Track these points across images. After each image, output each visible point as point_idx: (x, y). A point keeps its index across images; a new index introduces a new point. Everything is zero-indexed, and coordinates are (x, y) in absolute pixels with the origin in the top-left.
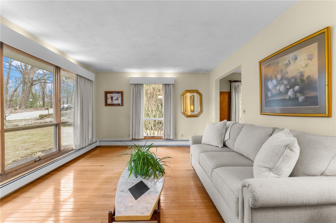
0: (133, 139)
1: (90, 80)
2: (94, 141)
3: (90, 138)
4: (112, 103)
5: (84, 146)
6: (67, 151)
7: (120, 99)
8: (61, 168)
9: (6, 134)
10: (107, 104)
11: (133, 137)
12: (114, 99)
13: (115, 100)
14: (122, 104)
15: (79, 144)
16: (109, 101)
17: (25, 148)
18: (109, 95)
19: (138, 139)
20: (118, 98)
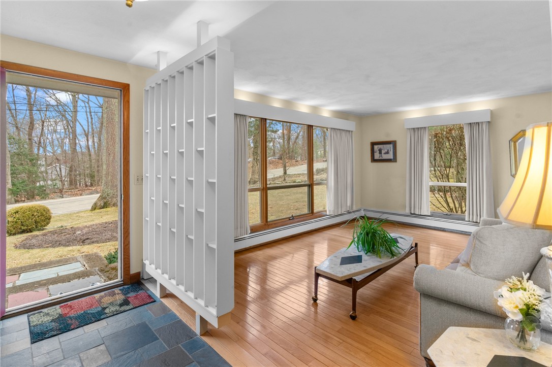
0: (411, 213)
1: (349, 131)
2: (355, 209)
3: (349, 203)
4: (381, 158)
5: (340, 213)
6: (320, 215)
7: (391, 153)
8: (313, 232)
9: (269, 191)
10: (374, 160)
11: (411, 210)
12: (383, 152)
13: (385, 153)
14: (394, 160)
15: (333, 209)
16: (377, 156)
17: (296, 208)
18: (376, 147)
19: (418, 215)
20: (388, 150)
